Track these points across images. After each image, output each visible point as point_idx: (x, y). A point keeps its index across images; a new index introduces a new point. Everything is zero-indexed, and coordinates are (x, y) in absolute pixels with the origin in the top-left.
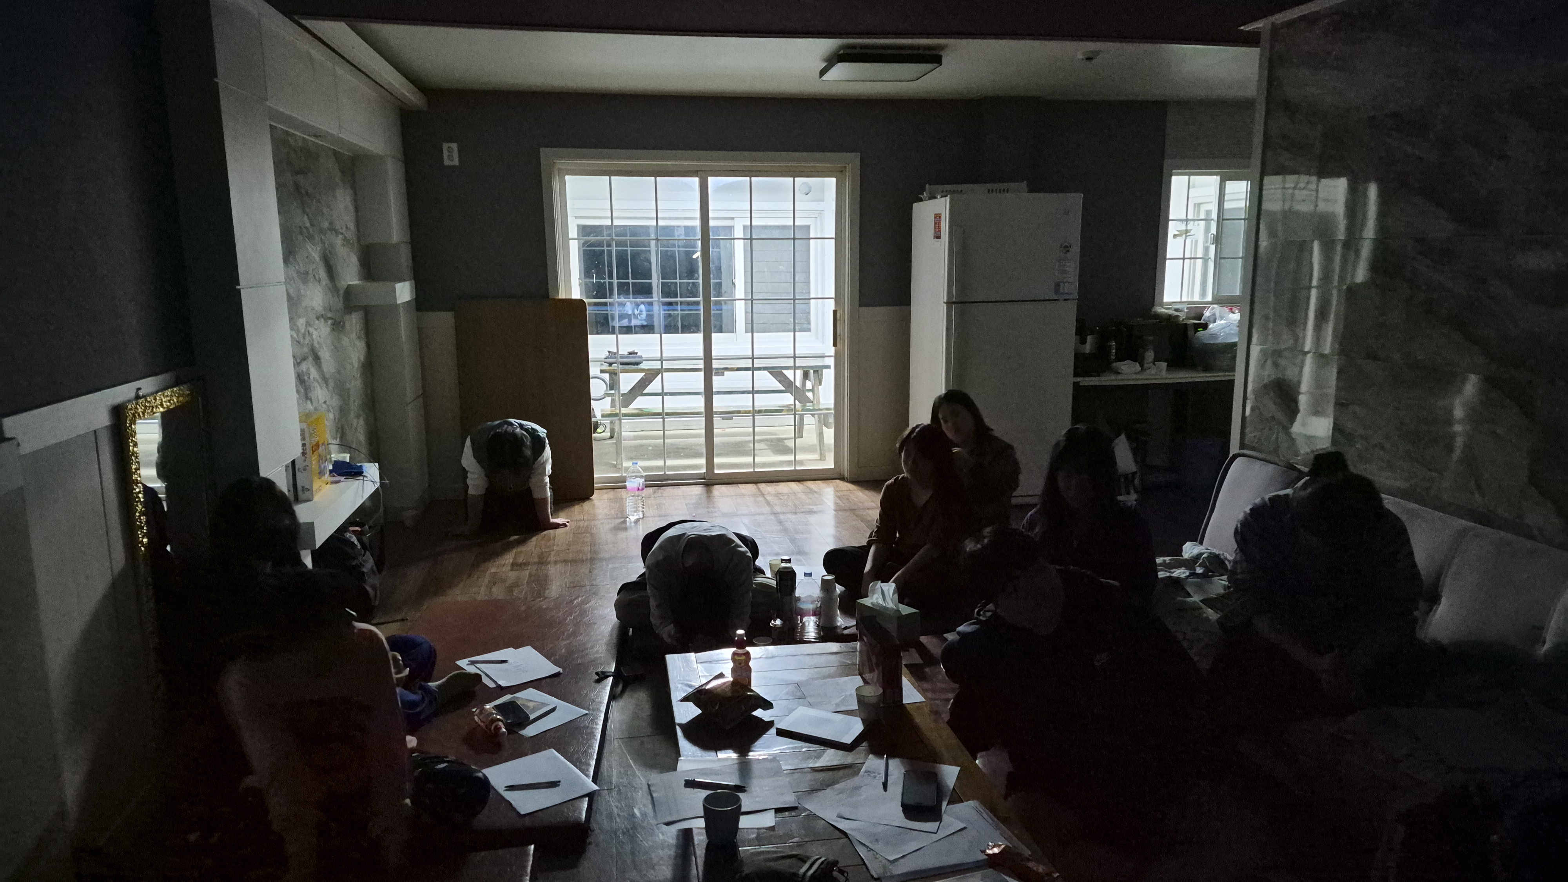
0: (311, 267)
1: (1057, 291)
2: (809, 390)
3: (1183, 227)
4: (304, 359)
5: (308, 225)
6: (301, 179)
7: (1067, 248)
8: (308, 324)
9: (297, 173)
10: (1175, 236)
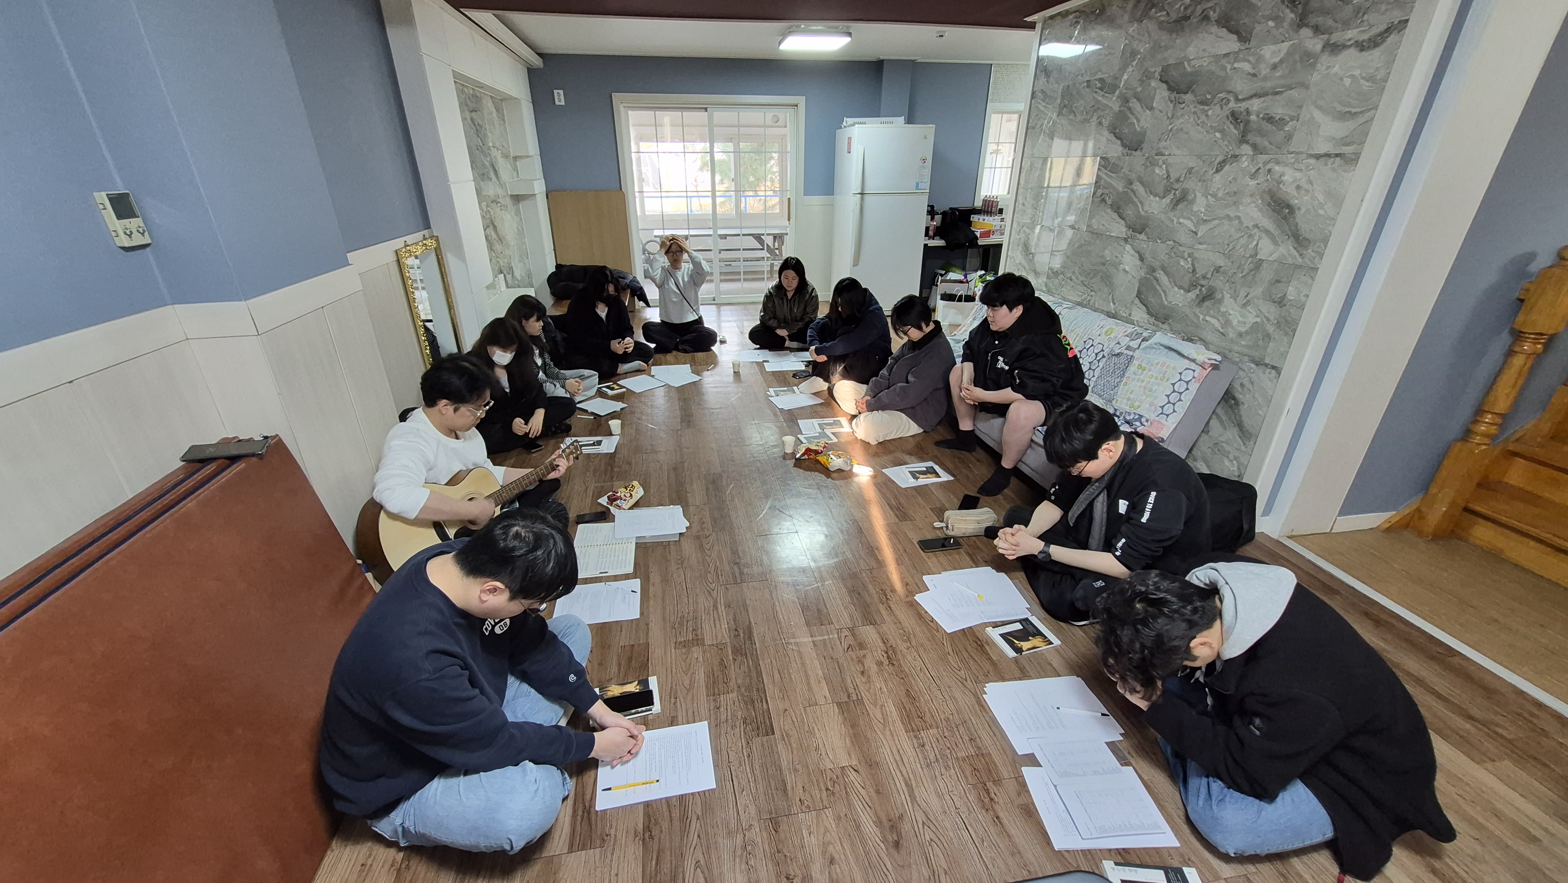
0: (486, 170)
1: (917, 188)
2: (777, 249)
3: (995, 148)
4: (488, 227)
5: (481, 144)
6: (473, 114)
7: (924, 161)
8: (487, 206)
9: (471, 112)
10: (991, 153)
